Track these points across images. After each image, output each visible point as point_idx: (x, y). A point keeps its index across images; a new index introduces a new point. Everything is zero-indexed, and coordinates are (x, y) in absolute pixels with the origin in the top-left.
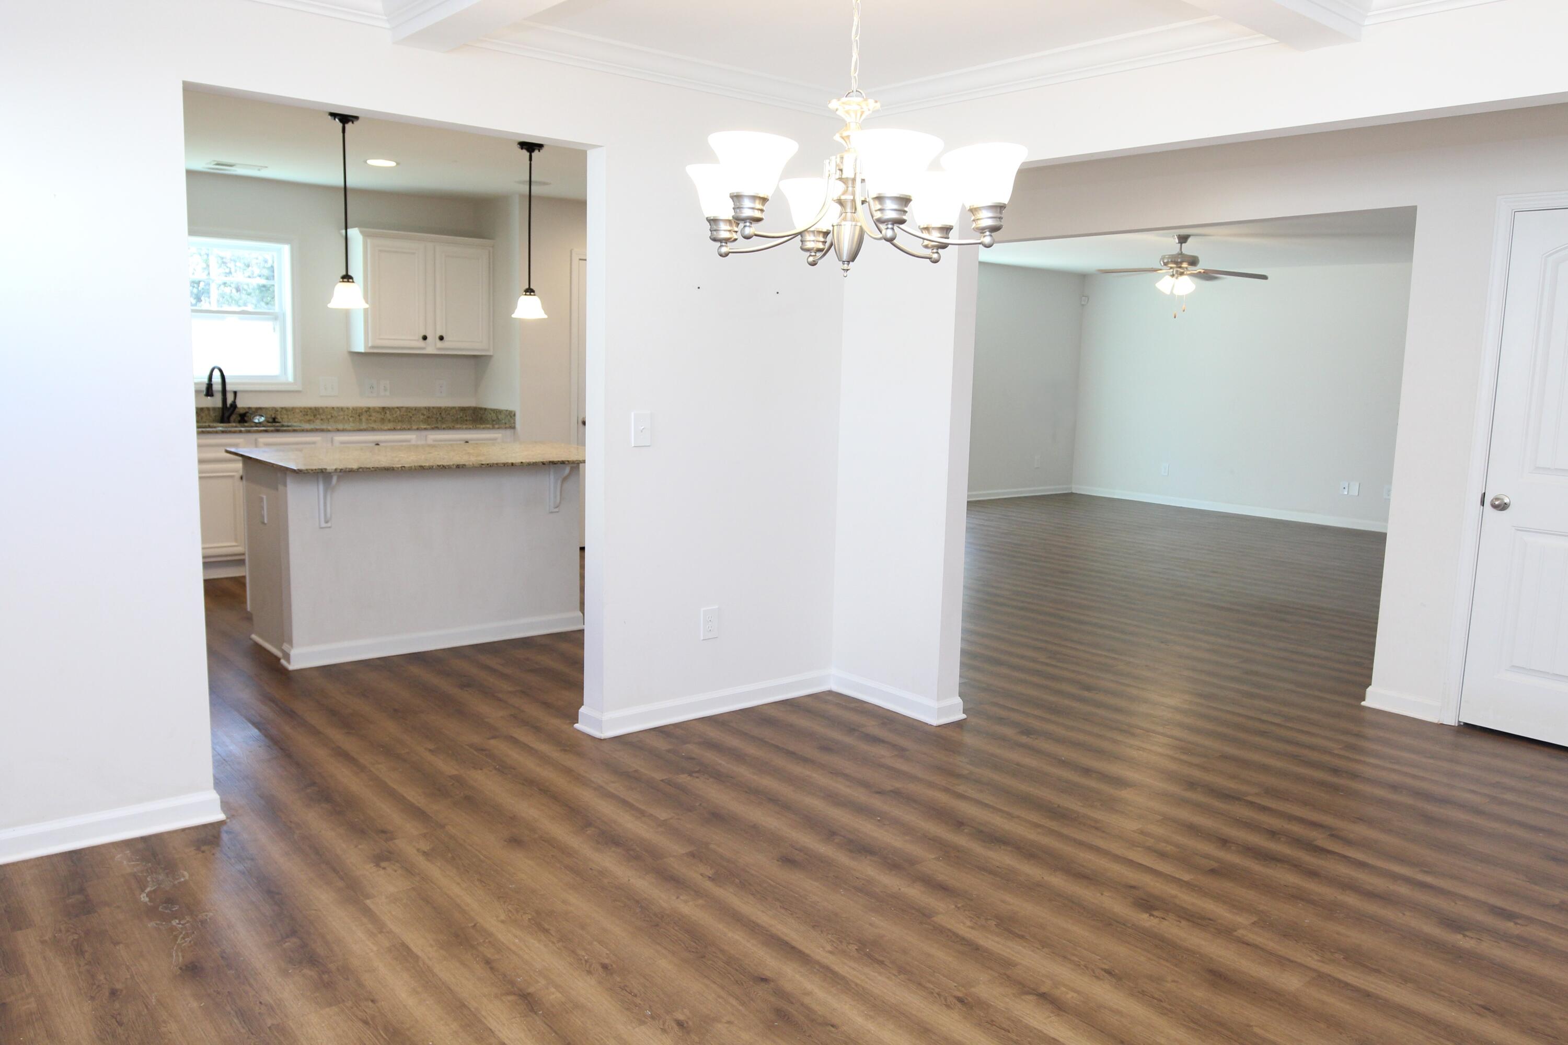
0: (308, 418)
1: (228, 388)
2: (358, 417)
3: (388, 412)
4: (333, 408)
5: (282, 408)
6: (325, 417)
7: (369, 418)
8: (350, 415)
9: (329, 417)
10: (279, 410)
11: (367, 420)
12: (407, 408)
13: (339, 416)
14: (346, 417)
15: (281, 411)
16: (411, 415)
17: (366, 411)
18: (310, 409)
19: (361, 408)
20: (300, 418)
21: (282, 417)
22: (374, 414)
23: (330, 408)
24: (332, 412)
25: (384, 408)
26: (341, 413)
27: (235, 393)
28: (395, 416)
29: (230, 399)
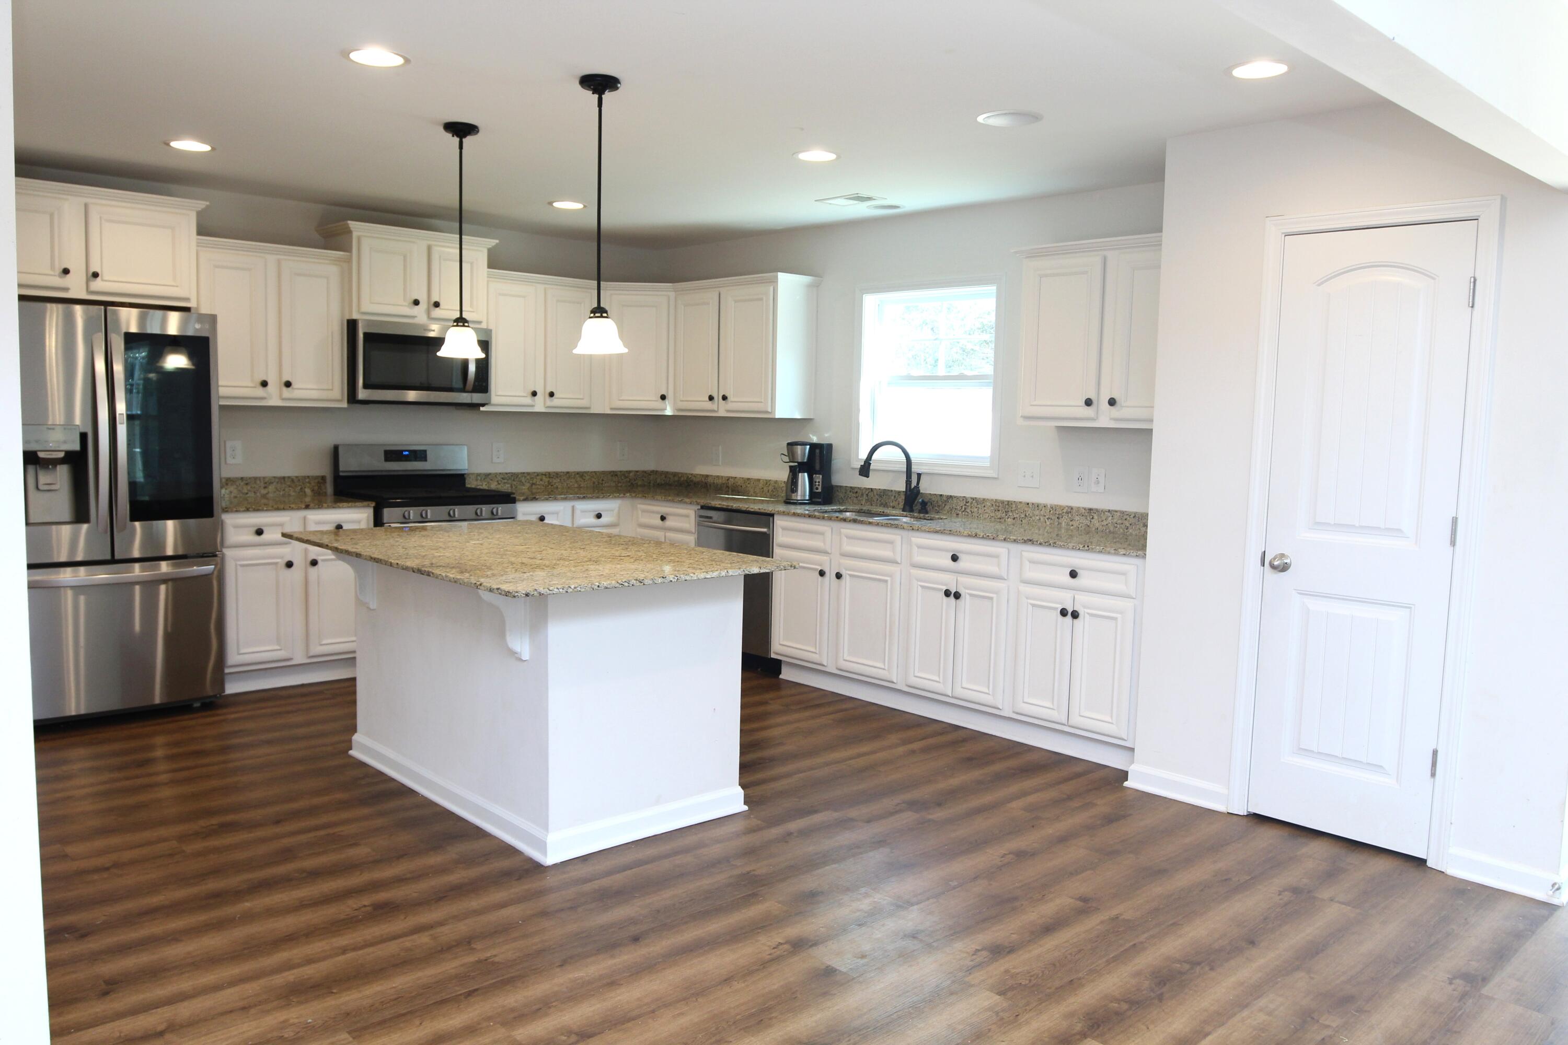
0: (999, 514)
1: (915, 469)
2: (1056, 519)
3: (1096, 517)
4: (1028, 504)
5: (973, 499)
6: (1017, 516)
7: (1071, 523)
8: (1047, 517)
9: (1023, 516)
10: (970, 500)
11: (1068, 525)
12: (1123, 512)
13: (1034, 515)
14: (1042, 518)
15: (971, 503)
16: (1128, 525)
17: (1067, 513)
18: (1003, 502)
19: (1062, 507)
20: (992, 515)
21: (972, 510)
22: (1077, 518)
23: (1025, 503)
24: (1026, 509)
25: (1090, 510)
26: (1037, 512)
27: (919, 475)
28: (1105, 523)
29: (914, 484)
